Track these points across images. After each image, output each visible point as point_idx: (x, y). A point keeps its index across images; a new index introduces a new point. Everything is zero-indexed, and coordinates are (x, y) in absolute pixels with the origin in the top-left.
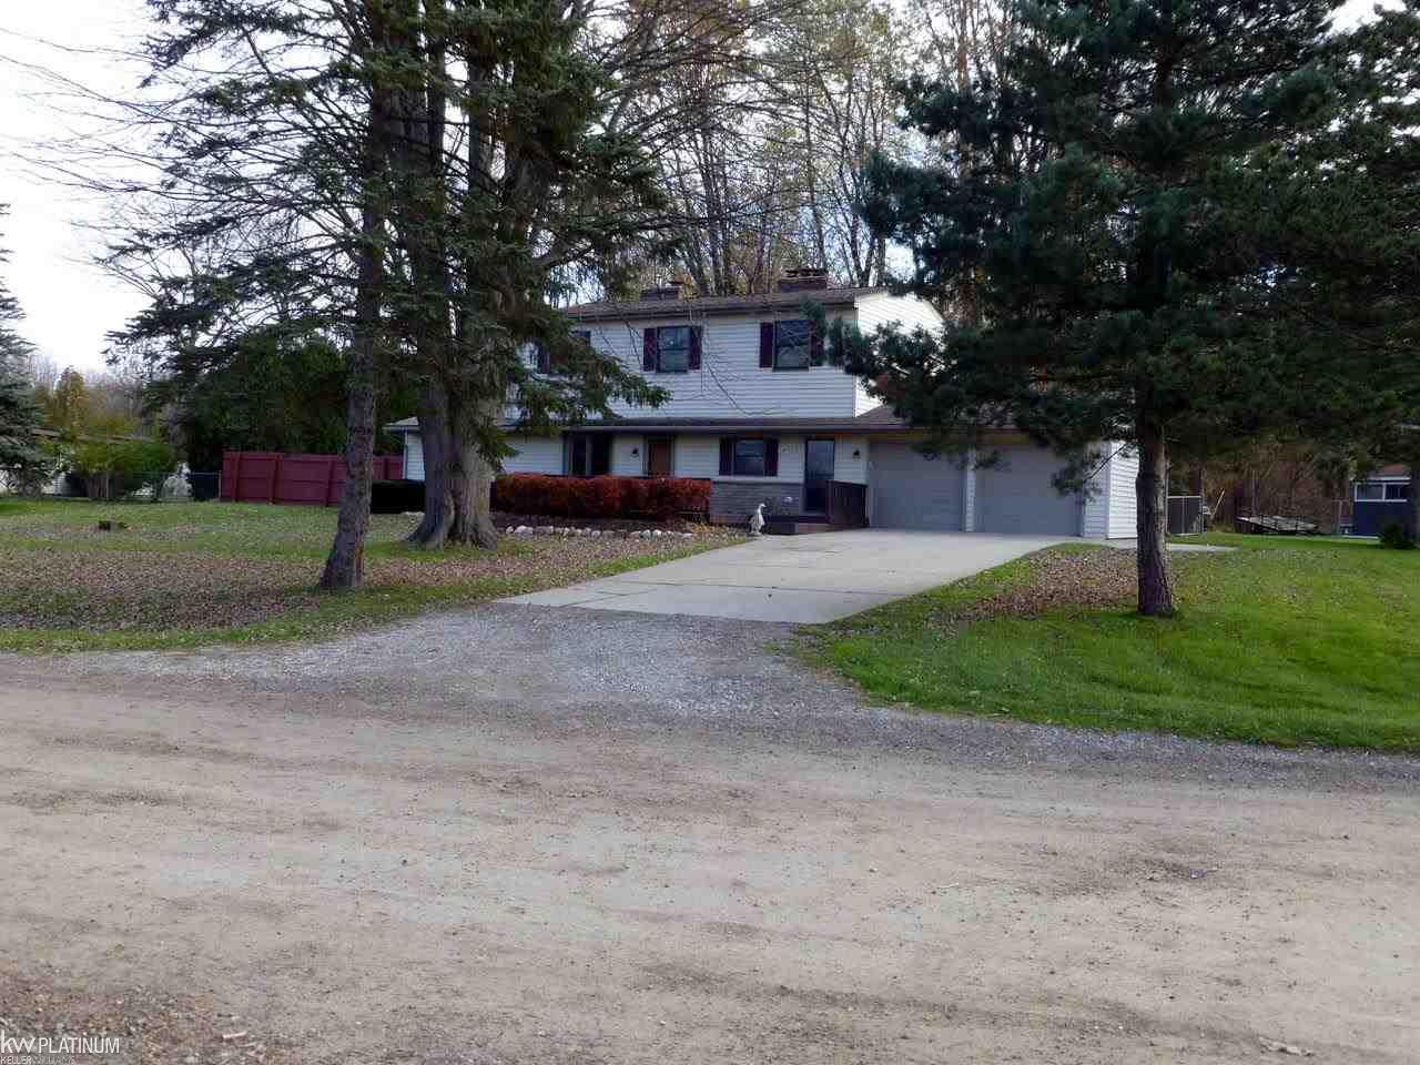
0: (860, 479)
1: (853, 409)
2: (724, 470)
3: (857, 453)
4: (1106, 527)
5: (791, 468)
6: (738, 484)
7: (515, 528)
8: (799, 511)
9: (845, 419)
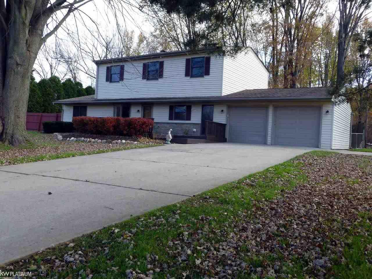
0: (224, 122)
1: (221, 92)
2: (171, 118)
3: (222, 111)
4: (331, 145)
5: (196, 117)
6: (176, 124)
7: (70, 139)
8: (199, 134)
9: (217, 97)
